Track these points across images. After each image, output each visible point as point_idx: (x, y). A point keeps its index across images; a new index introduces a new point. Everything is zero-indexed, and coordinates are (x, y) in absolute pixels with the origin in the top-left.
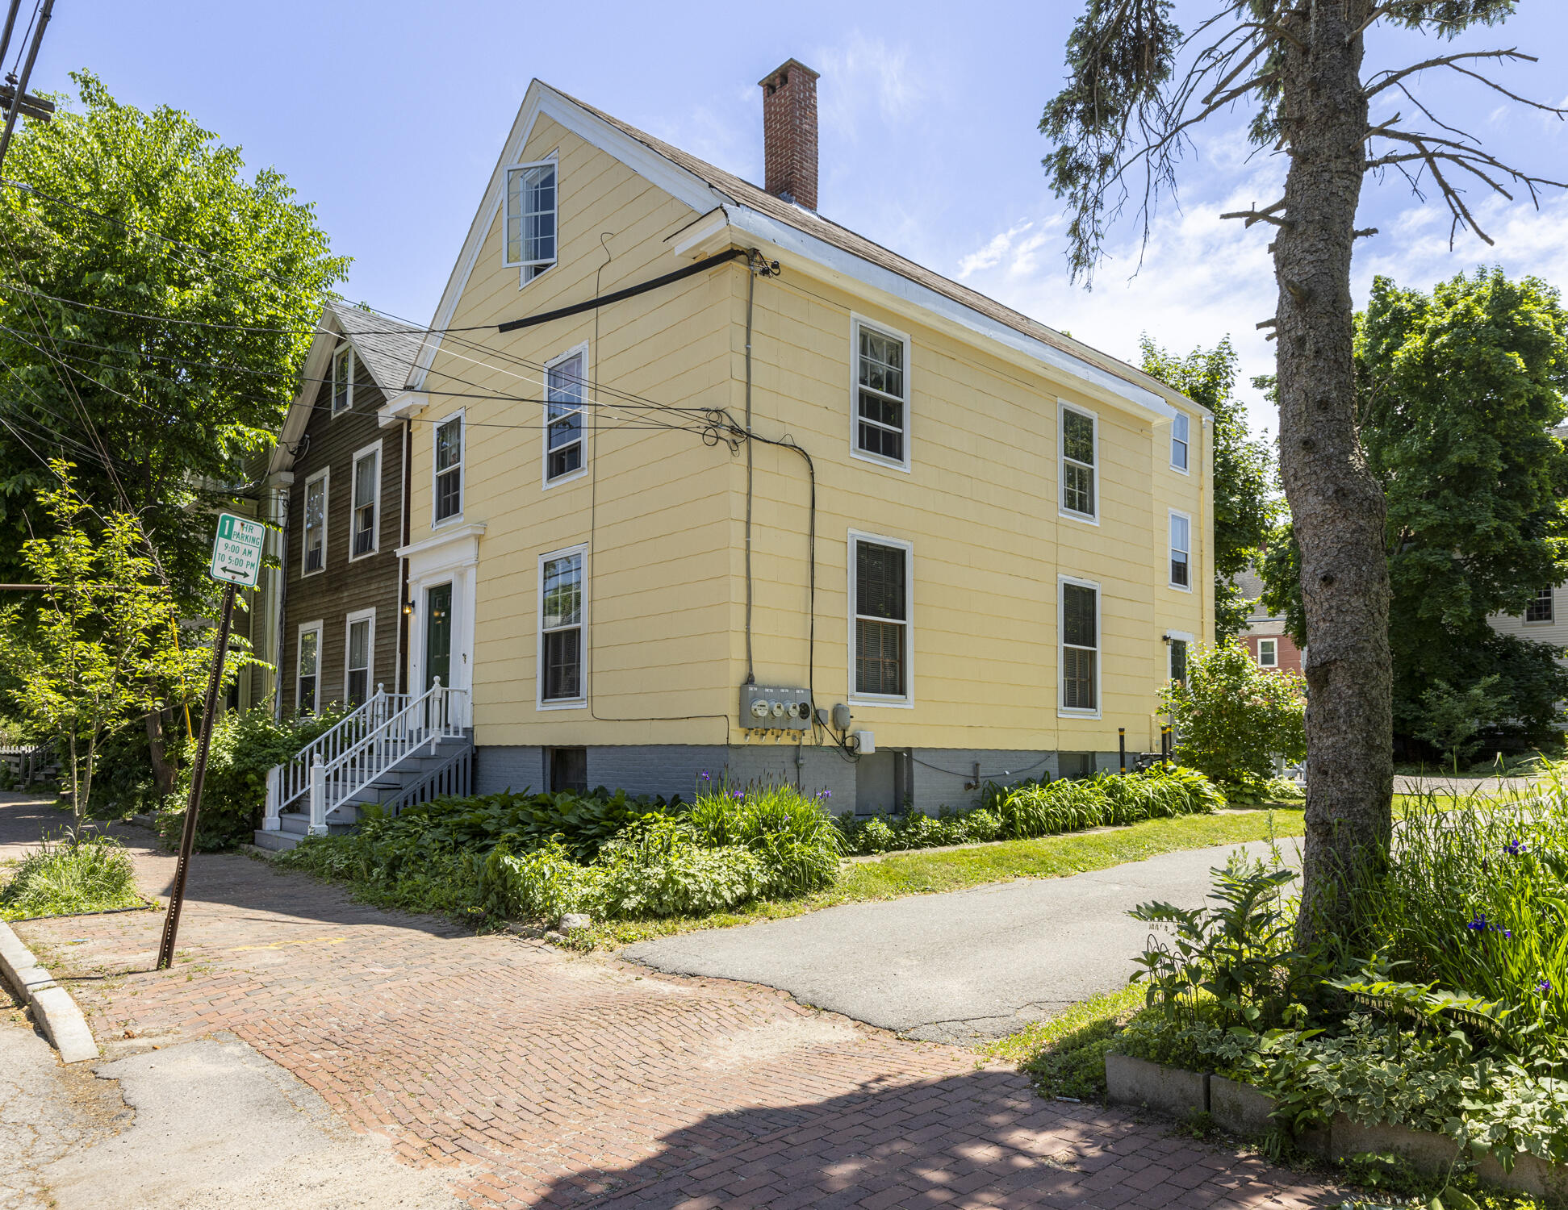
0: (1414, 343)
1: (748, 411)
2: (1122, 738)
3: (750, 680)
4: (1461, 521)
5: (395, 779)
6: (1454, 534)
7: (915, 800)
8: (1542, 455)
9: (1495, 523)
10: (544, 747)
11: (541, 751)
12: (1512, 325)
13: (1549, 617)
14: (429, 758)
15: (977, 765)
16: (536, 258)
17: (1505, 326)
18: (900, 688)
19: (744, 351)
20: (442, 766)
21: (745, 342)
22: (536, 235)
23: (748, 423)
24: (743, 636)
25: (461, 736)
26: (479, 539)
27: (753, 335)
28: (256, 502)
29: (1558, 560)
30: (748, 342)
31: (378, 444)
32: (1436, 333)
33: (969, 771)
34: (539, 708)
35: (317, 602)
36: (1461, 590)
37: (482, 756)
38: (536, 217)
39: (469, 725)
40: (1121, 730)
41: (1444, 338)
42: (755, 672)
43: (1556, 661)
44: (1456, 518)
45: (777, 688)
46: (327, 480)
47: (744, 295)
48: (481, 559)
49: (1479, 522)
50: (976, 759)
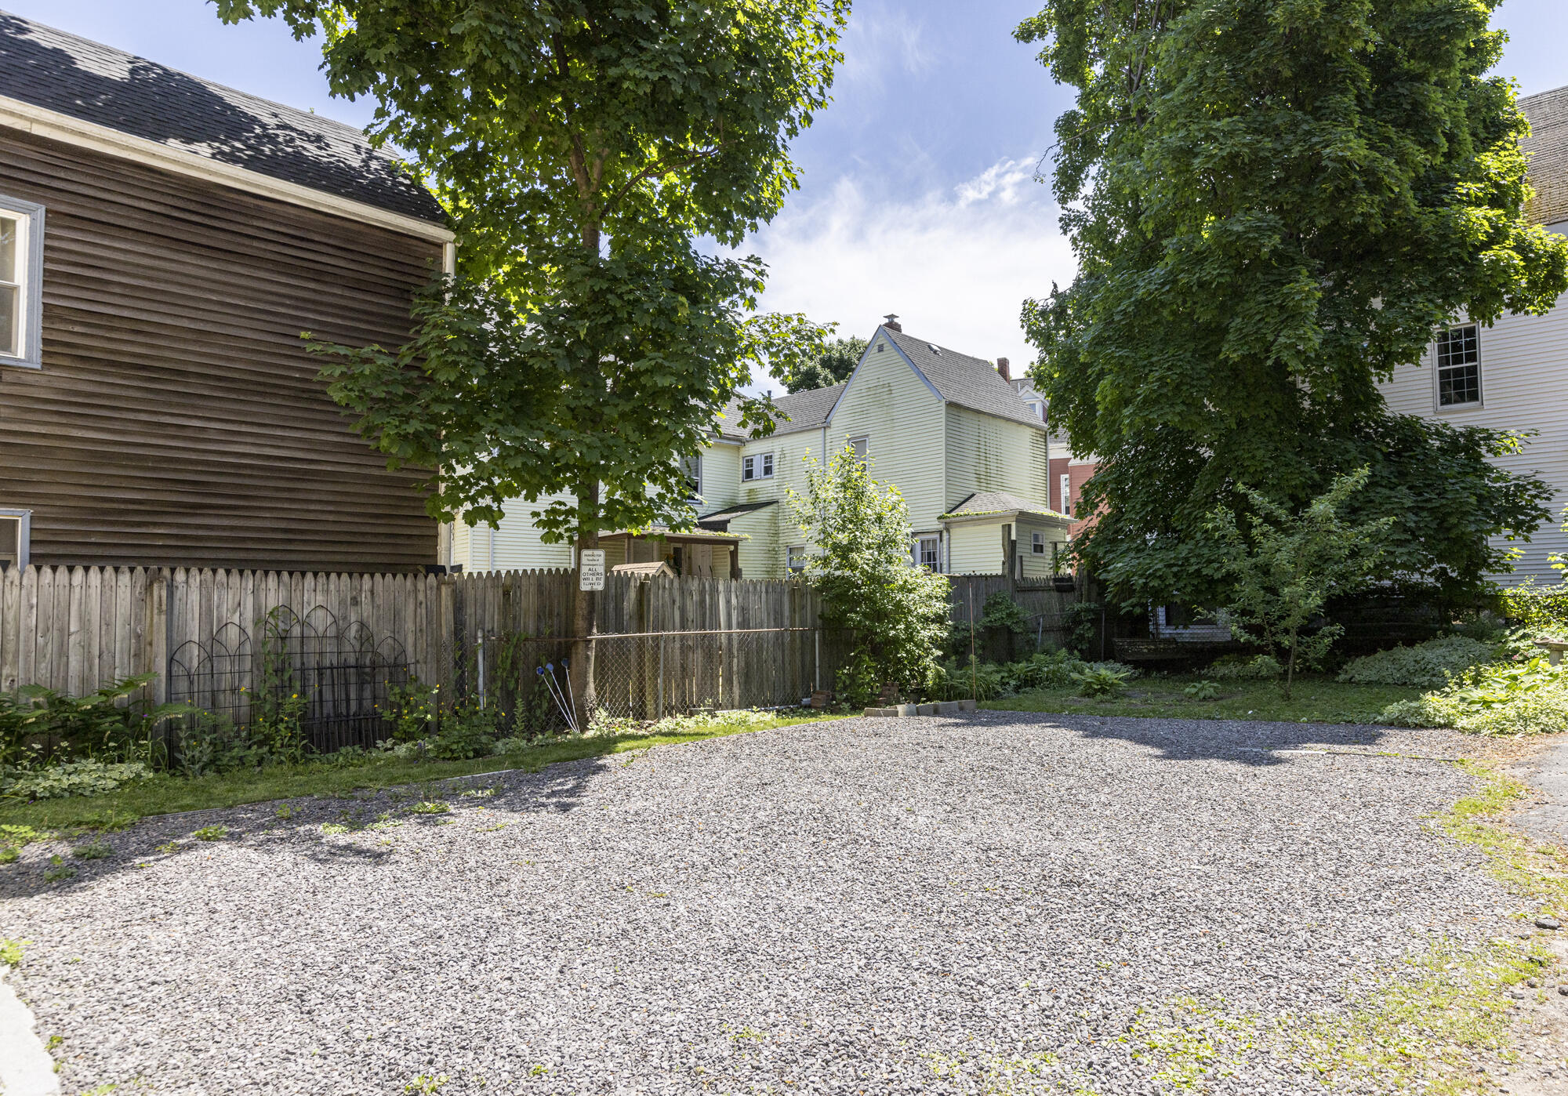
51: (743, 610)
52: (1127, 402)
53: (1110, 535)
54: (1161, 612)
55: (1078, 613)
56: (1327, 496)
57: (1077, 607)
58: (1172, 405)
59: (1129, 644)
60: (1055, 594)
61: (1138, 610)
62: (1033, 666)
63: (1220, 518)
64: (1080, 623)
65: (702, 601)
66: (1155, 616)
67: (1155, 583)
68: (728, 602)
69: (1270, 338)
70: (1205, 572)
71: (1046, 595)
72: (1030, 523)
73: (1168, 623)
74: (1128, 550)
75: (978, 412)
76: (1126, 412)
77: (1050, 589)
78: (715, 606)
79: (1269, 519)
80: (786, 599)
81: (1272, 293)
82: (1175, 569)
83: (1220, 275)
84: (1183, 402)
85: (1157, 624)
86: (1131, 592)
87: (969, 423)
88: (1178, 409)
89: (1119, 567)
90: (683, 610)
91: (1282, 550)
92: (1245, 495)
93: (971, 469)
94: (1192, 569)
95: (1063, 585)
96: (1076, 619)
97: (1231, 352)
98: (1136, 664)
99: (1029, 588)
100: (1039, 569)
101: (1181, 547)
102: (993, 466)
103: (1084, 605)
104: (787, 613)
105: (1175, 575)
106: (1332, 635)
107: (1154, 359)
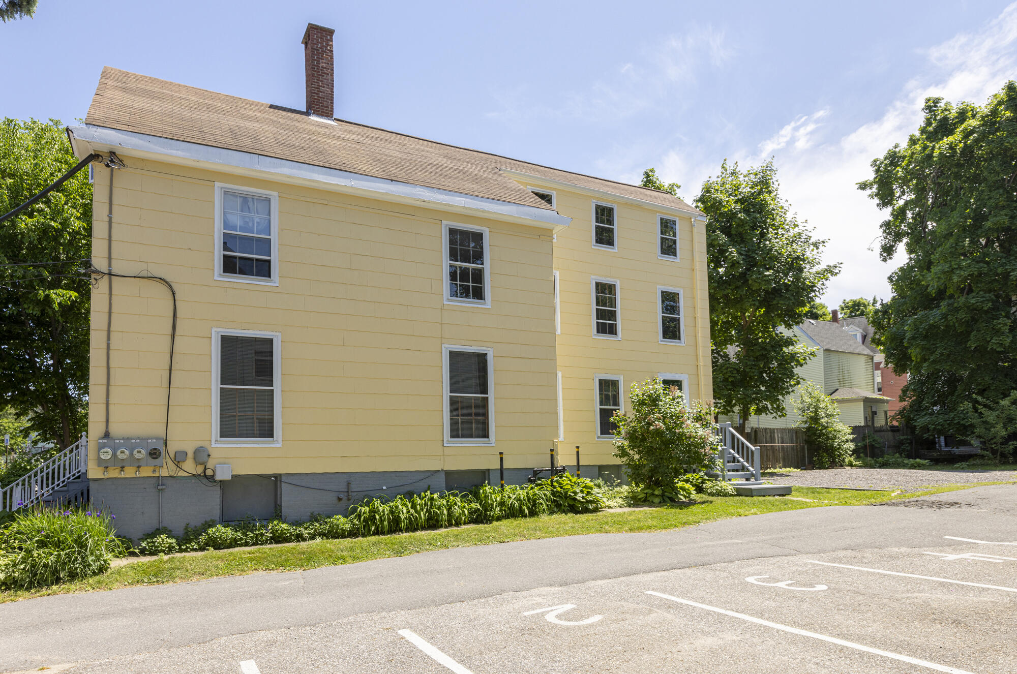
1: (110, 258)
2: (501, 459)
3: (106, 435)
7: (283, 510)
15: (349, 483)
18: (268, 432)
19: (107, 219)
21: (107, 213)
23: (110, 265)
24: (104, 406)
27: (114, 208)
30: (110, 213)
33: (343, 487)
36: (1000, 323)
40: (501, 453)
42: (113, 429)
45: (129, 439)
47: (108, 183)
50: (349, 478)
51: (782, 438)
52: (925, 360)
53: (917, 408)
54: (942, 439)
55: (902, 440)
56: (1008, 398)
57: (902, 438)
58: (946, 362)
59: (928, 452)
60: (890, 433)
61: (931, 437)
62: (885, 459)
63: (968, 405)
64: (903, 444)
65: (771, 436)
66: (939, 442)
67: (939, 427)
68: (778, 435)
69: (989, 339)
70: (961, 423)
71: (887, 433)
72: (870, 402)
73: (946, 445)
74: (926, 414)
75: (838, 352)
76: (925, 365)
77: (886, 431)
78: (774, 436)
79: (985, 406)
80: (794, 434)
81: (989, 323)
82: (948, 422)
83: (965, 317)
84: (951, 361)
85: (940, 446)
86: (928, 430)
87: (834, 358)
88: (949, 364)
89: (921, 421)
90: (766, 439)
91: (990, 416)
92: (976, 398)
93: (836, 378)
94: (956, 422)
95: (894, 429)
96: (901, 443)
97: (972, 344)
98: (931, 460)
99: (880, 430)
100: (880, 422)
101: (951, 414)
102: (846, 375)
103: (905, 437)
104: (794, 439)
105: (948, 424)
106: (1013, 445)
107: (938, 345)
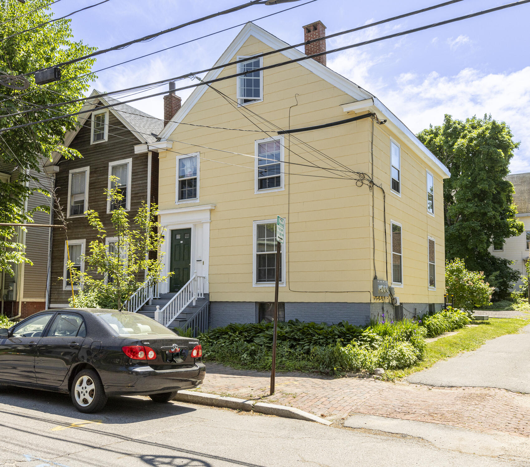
0: (461, 142)
1: (372, 175)
3: (375, 278)
4: (482, 211)
5: (184, 316)
6: (479, 216)
8: (506, 188)
9: (494, 212)
10: (256, 302)
11: (255, 304)
12: (498, 139)
13: (501, 249)
14: (194, 307)
15: (416, 309)
16: (244, 96)
17: (496, 139)
18: (401, 280)
19: (371, 152)
20: (199, 310)
22: (244, 87)
23: (373, 179)
24: (373, 261)
25: (203, 297)
26: (211, 211)
27: (373, 146)
28: (10, 176)
29: (511, 228)
30: (372, 149)
31: (130, 161)
32: (471, 140)
34: (254, 286)
35: (81, 230)
37: (213, 306)
38: (244, 79)
39: (208, 292)
41: (474, 142)
42: (377, 275)
43: (508, 265)
44: (480, 210)
46: (88, 173)
47: (371, 130)
48: (212, 219)
49: (489, 212)
